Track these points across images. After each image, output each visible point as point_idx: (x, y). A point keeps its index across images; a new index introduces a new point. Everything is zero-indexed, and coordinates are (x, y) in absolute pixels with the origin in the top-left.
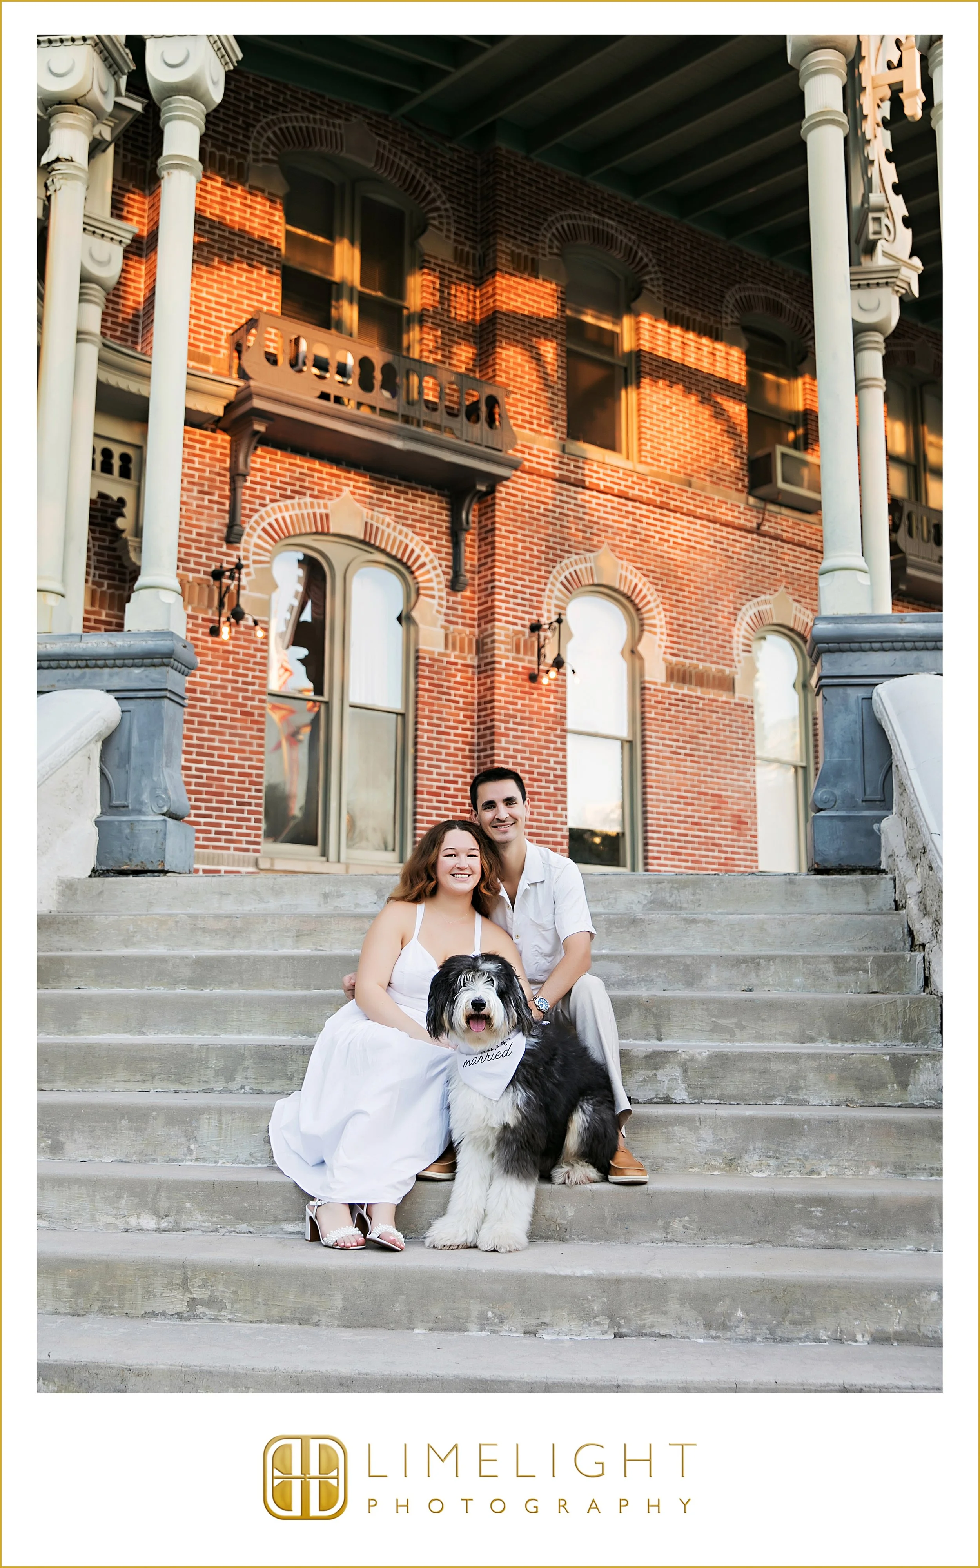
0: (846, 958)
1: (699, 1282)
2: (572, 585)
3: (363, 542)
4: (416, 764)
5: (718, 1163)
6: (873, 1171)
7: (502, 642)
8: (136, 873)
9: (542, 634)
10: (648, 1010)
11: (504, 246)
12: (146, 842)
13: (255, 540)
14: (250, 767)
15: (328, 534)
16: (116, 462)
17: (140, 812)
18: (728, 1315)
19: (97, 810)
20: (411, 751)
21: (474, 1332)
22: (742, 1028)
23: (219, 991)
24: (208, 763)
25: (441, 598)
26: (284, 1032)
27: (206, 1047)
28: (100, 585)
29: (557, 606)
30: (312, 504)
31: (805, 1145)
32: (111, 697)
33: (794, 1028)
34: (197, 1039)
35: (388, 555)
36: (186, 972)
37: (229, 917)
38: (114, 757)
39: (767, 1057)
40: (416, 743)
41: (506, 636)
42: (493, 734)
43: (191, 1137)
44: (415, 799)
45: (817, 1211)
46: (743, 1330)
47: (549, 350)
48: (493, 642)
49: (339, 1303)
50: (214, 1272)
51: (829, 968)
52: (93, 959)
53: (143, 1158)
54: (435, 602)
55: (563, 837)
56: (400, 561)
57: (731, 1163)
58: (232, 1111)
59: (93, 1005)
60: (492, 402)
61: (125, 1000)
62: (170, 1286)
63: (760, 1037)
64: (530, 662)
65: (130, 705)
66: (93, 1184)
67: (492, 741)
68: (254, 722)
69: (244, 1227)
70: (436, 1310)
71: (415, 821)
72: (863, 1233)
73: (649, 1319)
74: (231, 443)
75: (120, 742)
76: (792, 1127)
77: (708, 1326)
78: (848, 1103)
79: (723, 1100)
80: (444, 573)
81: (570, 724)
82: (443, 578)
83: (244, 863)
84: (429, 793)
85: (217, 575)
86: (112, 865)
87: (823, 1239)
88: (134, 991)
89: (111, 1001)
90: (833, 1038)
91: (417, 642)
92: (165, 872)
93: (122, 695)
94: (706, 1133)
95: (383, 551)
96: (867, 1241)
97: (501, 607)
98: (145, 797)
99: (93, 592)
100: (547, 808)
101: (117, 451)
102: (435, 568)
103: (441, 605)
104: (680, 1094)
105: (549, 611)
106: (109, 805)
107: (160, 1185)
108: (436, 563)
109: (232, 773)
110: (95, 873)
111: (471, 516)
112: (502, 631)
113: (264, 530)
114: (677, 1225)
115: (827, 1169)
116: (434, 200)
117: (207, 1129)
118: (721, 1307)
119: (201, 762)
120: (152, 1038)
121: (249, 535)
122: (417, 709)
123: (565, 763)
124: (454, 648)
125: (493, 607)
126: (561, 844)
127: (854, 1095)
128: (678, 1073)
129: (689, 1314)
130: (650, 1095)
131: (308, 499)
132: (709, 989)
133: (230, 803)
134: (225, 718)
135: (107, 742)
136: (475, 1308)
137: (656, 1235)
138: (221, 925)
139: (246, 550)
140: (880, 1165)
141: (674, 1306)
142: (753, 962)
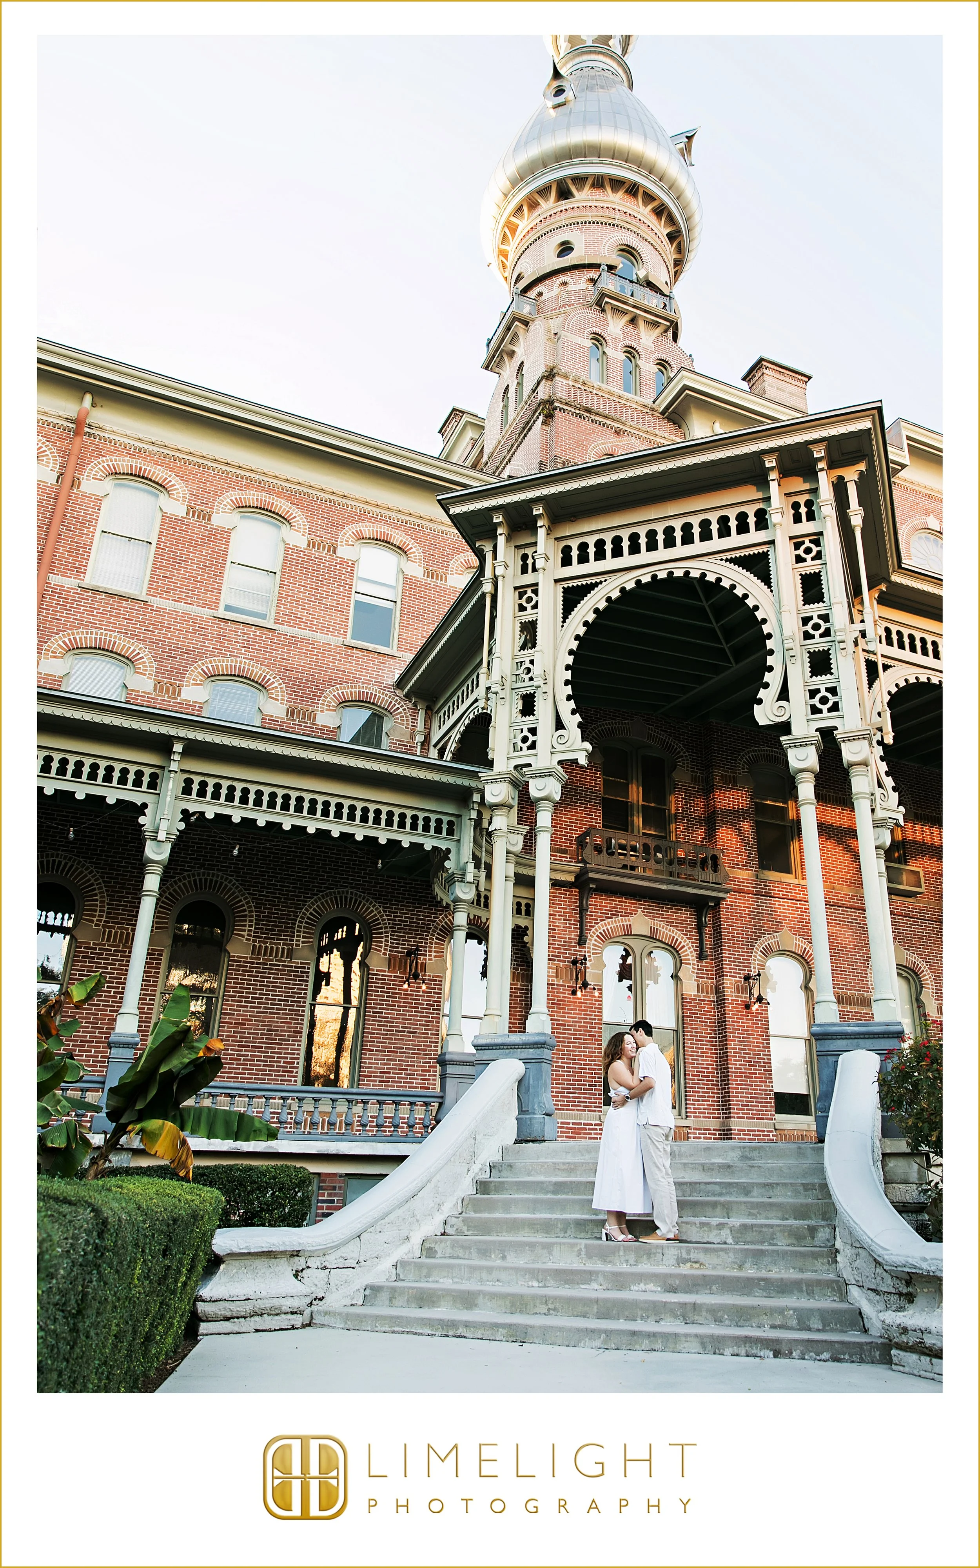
0: (808, 1184)
1: (712, 1305)
2: (767, 952)
3: (650, 937)
4: (685, 1059)
5: (736, 1266)
6: (792, 1271)
7: (729, 988)
8: (533, 1141)
9: (751, 981)
10: (724, 1206)
11: (718, 772)
12: (537, 1127)
13: (593, 942)
14: (595, 1065)
15: (631, 935)
16: (523, 908)
17: (534, 1114)
18: (722, 1317)
19: (516, 1113)
20: (682, 1051)
21: (639, 1321)
22: (760, 1214)
23: (563, 1196)
24: (573, 1064)
25: (694, 964)
26: (586, 1214)
27: (557, 1219)
28: (517, 969)
29: (758, 965)
30: (622, 920)
31: (767, 1260)
32: (521, 1062)
33: (780, 1214)
34: (554, 1216)
35: (664, 943)
36: (551, 1188)
37: (568, 1163)
38: (523, 1089)
39: (761, 1226)
40: (684, 1047)
41: (731, 984)
42: (726, 1040)
43: (550, 1253)
44: (685, 1079)
45: (762, 1283)
46: (727, 1322)
47: (746, 826)
48: (724, 988)
49: (596, 1310)
50: (555, 1298)
51: (801, 1188)
52: (516, 1182)
53: (534, 1262)
54: (691, 967)
55: (771, 1099)
56: (670, 946)
57: (740, 1267)
58: (564, 1244)
59: (516, 1201)
60: (715, 858)
61: (527, 1200)
62: (541, 1303)
63: (767, 1218)
64: (745, 998)
65: (529, 1066)
66: (517, 1269)
67: (726, 1044)
68: (597, 1040)
69: (567, 1286)
70: (627, 1313)
71: (686, 1091)
72: (778, 1292)
73: (696, 1318)
74: (579, 892)
75: (525, 1082)
76: (762, 1253)
77: (715, 1321)
78: (793, 1245)
79: (746, 1243)
80: (695, 950)
81: (772, 1031)
82: (694, 953)
83: (593, 1118)
84: (693, 1075)
85: (575, 962)
86: (523, 1138)
87: (765, 1294)
88: (531, 1196)
89: (522, 1200)
90: (795, 1219)
91: (682, 991)
92: (545, 1141)
93: (526, 1061)
94: (731, 1254)
95: (661, 941)
96: (780, 1295)
97: (727, 968)
98: (536, 1107)
99: (514, 973)
100: (760, 1082)
101: (523, 902)
102: (689, 948)
103: (694, 968)
104: (730, 1241)
105: (754, 968)
106: (521, 1111)
107: (539, 1270)
108: (690, 945)
109: (586, 1069)
110: (517, 1142)
111: (708, 919)
112: (729, 982)
113: (598, 936)
114: (714, 1287)
115: (775, 1270)
116: (679, 752)
117: (556, 1250)
118: (719, 1314)
119: (569, 1063)
120: (538, 1216)
121: (590, 940)
122: (683, 1028)
123: (770, 1055)
124: (703, 992)
125: (722, 968)
126: (770, 1103)
127: (794, 1242)
128: (728, 1232)
129: (709, 1317)
130: (719, 1241)
131: (620, 918)
132: (754, 1197)
133: (585, 1085)
134: (581, 1039)
135: (520, 1082)
136: (639, 1313)
137: (707, 1291)
138: (565, 1167)
139: (589, 948)
140: (794, 1268)
141: (704, 1313)
142: (770, 1186)
